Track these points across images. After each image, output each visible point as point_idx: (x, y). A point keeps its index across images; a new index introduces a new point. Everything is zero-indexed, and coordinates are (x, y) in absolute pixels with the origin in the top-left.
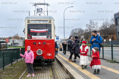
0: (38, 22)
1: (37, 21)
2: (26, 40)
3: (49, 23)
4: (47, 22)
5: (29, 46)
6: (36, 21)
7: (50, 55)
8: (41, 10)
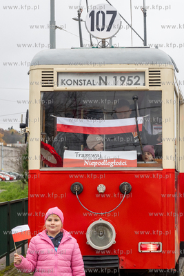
0: (96, 79)
1: (87, 78)
2: (33, 172)
3: (147, 87)
4: (141, 82)
5: (55, 210)
6: (82, 78)
7: (152, 247)
8: (108, 17)
